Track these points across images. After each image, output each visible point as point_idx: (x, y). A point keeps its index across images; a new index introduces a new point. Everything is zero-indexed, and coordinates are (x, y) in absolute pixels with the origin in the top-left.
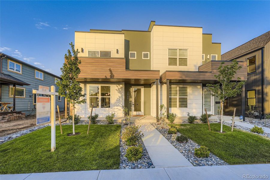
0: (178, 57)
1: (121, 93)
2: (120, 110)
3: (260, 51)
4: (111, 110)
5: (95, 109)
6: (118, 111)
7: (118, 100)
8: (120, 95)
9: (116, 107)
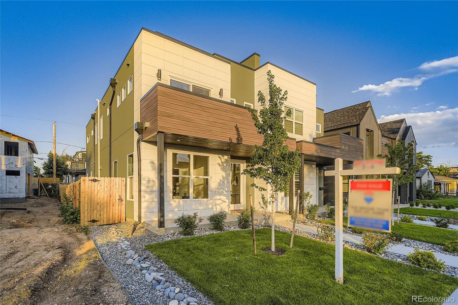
0: (294, 121)
1: (225, 171)
2: (225, 202)
3: (355, 128)
4: (211, 201)
5: (183, 201)
6: (222, 203)
7: (221, 184)
8: (224, 175)
9: (218, 197)
